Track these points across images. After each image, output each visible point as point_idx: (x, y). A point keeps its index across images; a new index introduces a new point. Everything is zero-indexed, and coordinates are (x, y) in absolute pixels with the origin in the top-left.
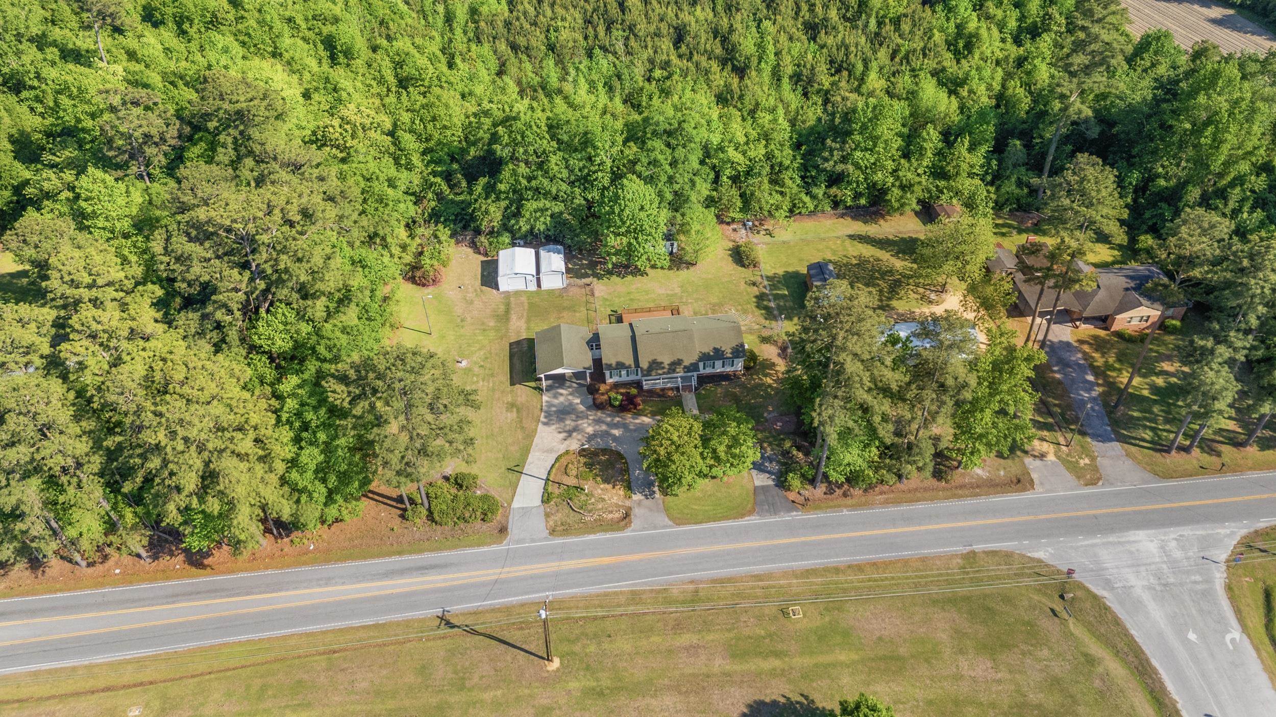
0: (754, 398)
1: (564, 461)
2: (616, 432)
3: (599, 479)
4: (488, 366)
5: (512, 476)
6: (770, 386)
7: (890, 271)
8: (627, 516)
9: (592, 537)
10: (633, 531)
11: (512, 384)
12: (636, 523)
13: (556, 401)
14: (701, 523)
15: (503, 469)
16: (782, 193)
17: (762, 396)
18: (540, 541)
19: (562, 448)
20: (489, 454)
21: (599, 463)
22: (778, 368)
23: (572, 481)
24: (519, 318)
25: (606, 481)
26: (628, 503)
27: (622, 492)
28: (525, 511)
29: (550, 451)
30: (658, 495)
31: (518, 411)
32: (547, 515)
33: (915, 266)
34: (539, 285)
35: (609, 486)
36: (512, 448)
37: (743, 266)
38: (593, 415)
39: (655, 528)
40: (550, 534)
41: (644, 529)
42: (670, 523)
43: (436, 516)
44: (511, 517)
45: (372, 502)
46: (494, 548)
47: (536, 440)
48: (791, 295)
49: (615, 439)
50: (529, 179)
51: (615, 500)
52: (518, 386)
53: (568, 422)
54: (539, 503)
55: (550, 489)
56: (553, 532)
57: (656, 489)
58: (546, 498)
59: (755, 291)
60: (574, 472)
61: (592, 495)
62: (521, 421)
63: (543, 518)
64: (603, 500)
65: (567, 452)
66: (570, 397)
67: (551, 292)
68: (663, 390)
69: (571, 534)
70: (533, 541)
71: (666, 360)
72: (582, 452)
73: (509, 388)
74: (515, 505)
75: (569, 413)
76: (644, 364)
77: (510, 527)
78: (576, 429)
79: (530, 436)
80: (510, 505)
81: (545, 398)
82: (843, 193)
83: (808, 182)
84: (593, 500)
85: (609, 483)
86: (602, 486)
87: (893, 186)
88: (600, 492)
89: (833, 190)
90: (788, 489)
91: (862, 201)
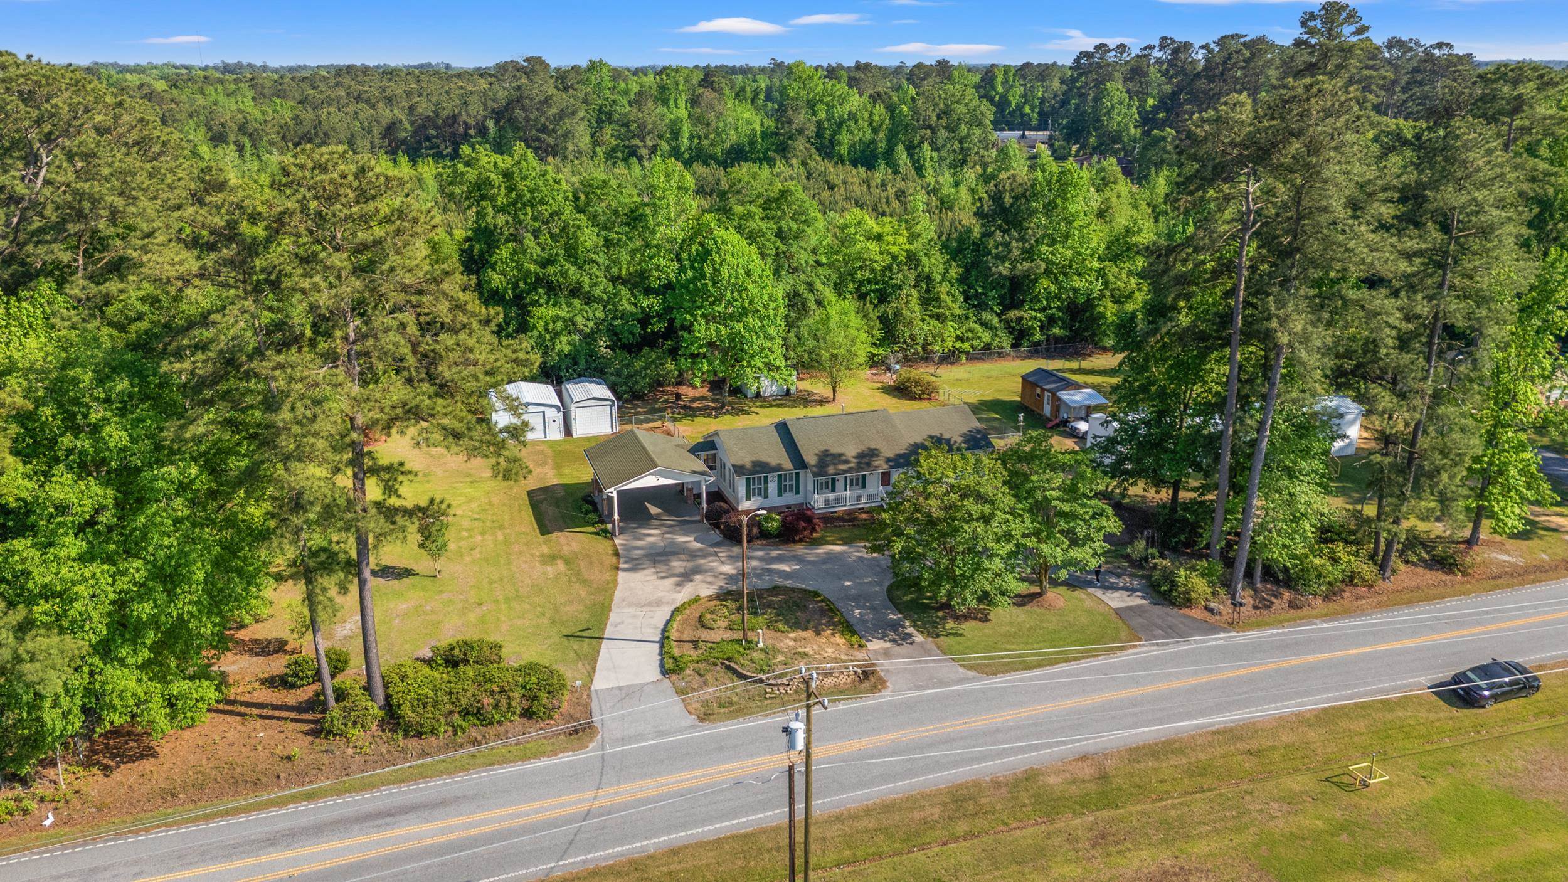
1: (693, 612)
2: (784, 567)
3: (780, 625)
4: (490, 518)
8: (868, 673)
10: (895, 693)
11: (546, 532)
12: (896, 682)
13: (643, 543)
14: (1040, 666)
15: (556, 639)
18: (679, 731)
19: (681, 597)
21: (770, 606)
23: (722, 635)
25: (797, 625)
26: (861, 655)
27: (839, 639)
28: (628, 694)
29: (659, 603)
30: (919, 638)
31: (567, 562)
32: (682, 692)
34: (568, 432)
35: (809, 634)
36: (568, 609)
38: (727, 551)
39: (943, 684)
40: (701, 720)
41: (918, 688)
43: (407, 712)
44: (594, 705)
46: (567, 757)
47: (618, 595)
49: (786, 575)
51: (830, 652)
52: (557, 534)
53: (676, 564)
54: (660, 677)
55: (675, 653)
56: (706, 716)
57: (911, 630)
58: (670, 667)
60: (722, 623)
61: (777, 651)
62: (578, 573)
63: (673, 697)
64: (804, 655)
65: (697, 599)
66: (669, 537)
67: (594, 439)
68: (850, 513)
69: (750, 714)
70: (661, 734)
72: (727, 596)
73: (541, 538)
74: (600, 685)
75: (673, 554)
77: (597, 721)
78: (697, 570)
79: (605, 588)
80: (587, 686)
81: (617, 541)
82: (1030, 316)
83: (974, 301)
84: (780, 658)
85: (806, 629)
86: (792, 635)
87: (1102, 296)
88: (791, 643)
89: (1013, 314)
90: (1188, 602)
91: (1057, 331)
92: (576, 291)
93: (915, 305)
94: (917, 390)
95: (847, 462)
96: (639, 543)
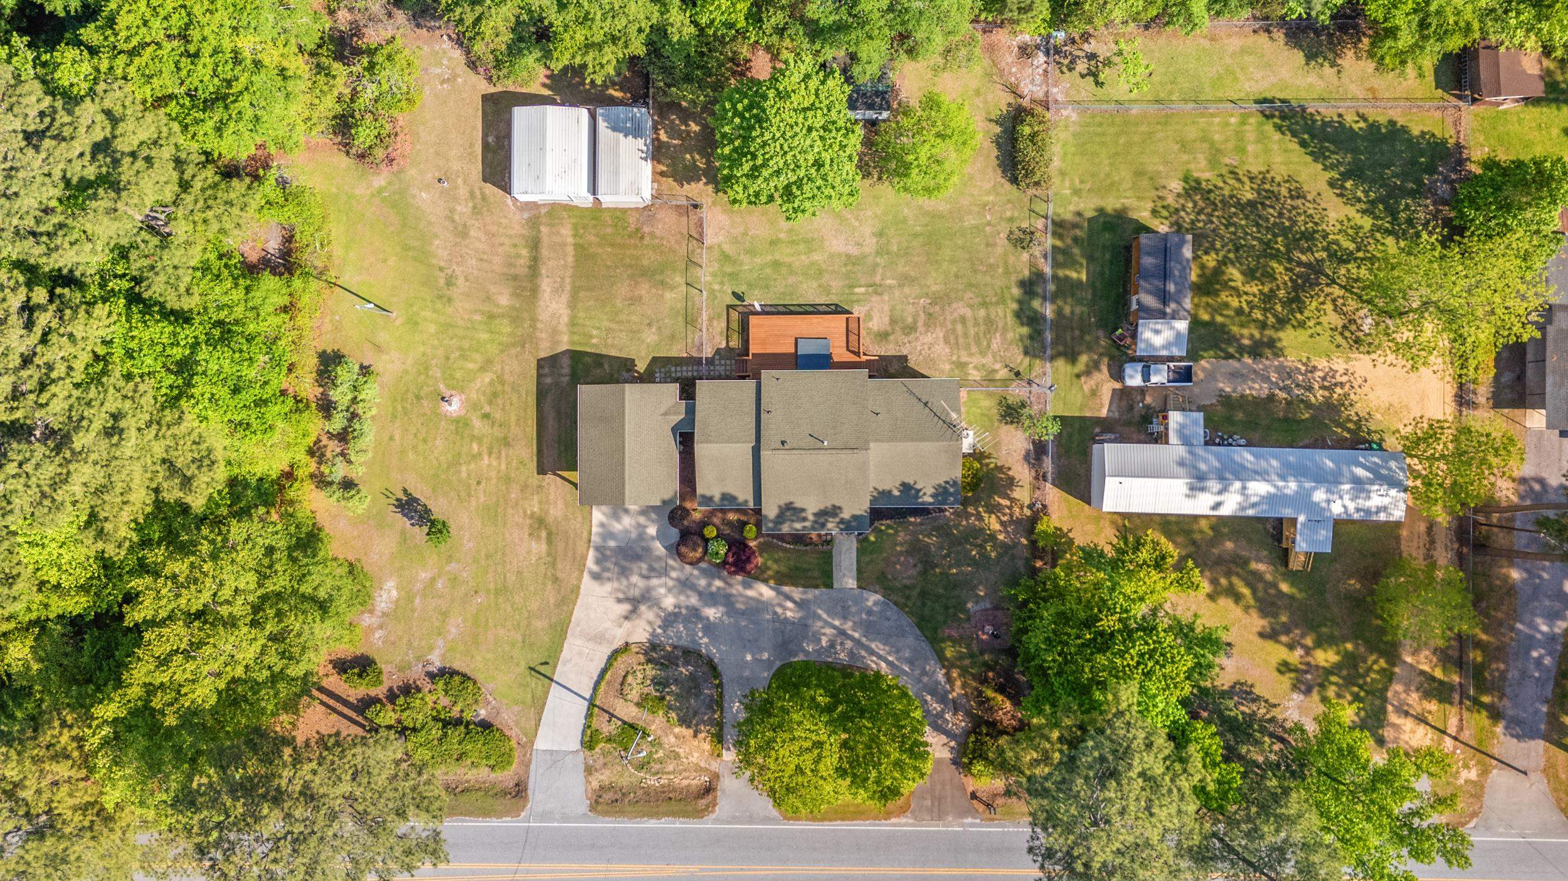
0: (958, 564)
1: (620, 664)
2: (712, 613)
3: (673, 715)
4: (498, 415)
5: (535, 683)
6: (992, 537)
7: (1309, 236)
8: (708, 790)
9: (652, 824)
10: (717, 821)
11: (541, 471)
12: (724, 806)
13: (617, 527)
14: (823, 819)
15: (522, 668)
17: (974, 562)
18: (576, 819)
19: (619, 635)
20: (501, 632)
21: (676, 682)
22: (1017, 494)
23: (630, 713)
24: (557, 291)
25: (684, 721)
26: (715, 766)
27: (707, 746)
28: (555, 757)
29: (601, 642)
31: (549, 539)
32: (589, 770)
33: (1367, 222)
35: (689, 732)
36: (538, 624)
38: (678, 570)
39: (751, 820)
40: (592, 808)
41: (734, 820)
42: (775, 813)
44: (533, 767)
46: (506, 822)
47: (578, 613)
48: (1091, 283)
49: (709, 628)
51: (695, 758)
52: (550, 478)
53: (635, 579)
54: (577, 746)
55: (595, 724)
56: (596, 805)
58: (590, 741)
59: (1022, 263)
60: (635, 694)
61: (660, 744)
63: (581, 775)
64: (677, 756)
65: (628, 647)
66: (642, 520)
67: (620, 214)
69: (622, 813)
70: (565, 818)
71: (811, 507)
72: (653, 652)
73: (535, 479)
74: (540, 744)
75: (638, 558)
76: (771, 508)
77: (531, 786)
78: (645, 597)
79: (569, 598)
80: (531, 742)
81: (595, 515)
84: (661, 754)
85: (688, 727)
86: (677, 730)
88: (673, 740)
95: (805, 519)
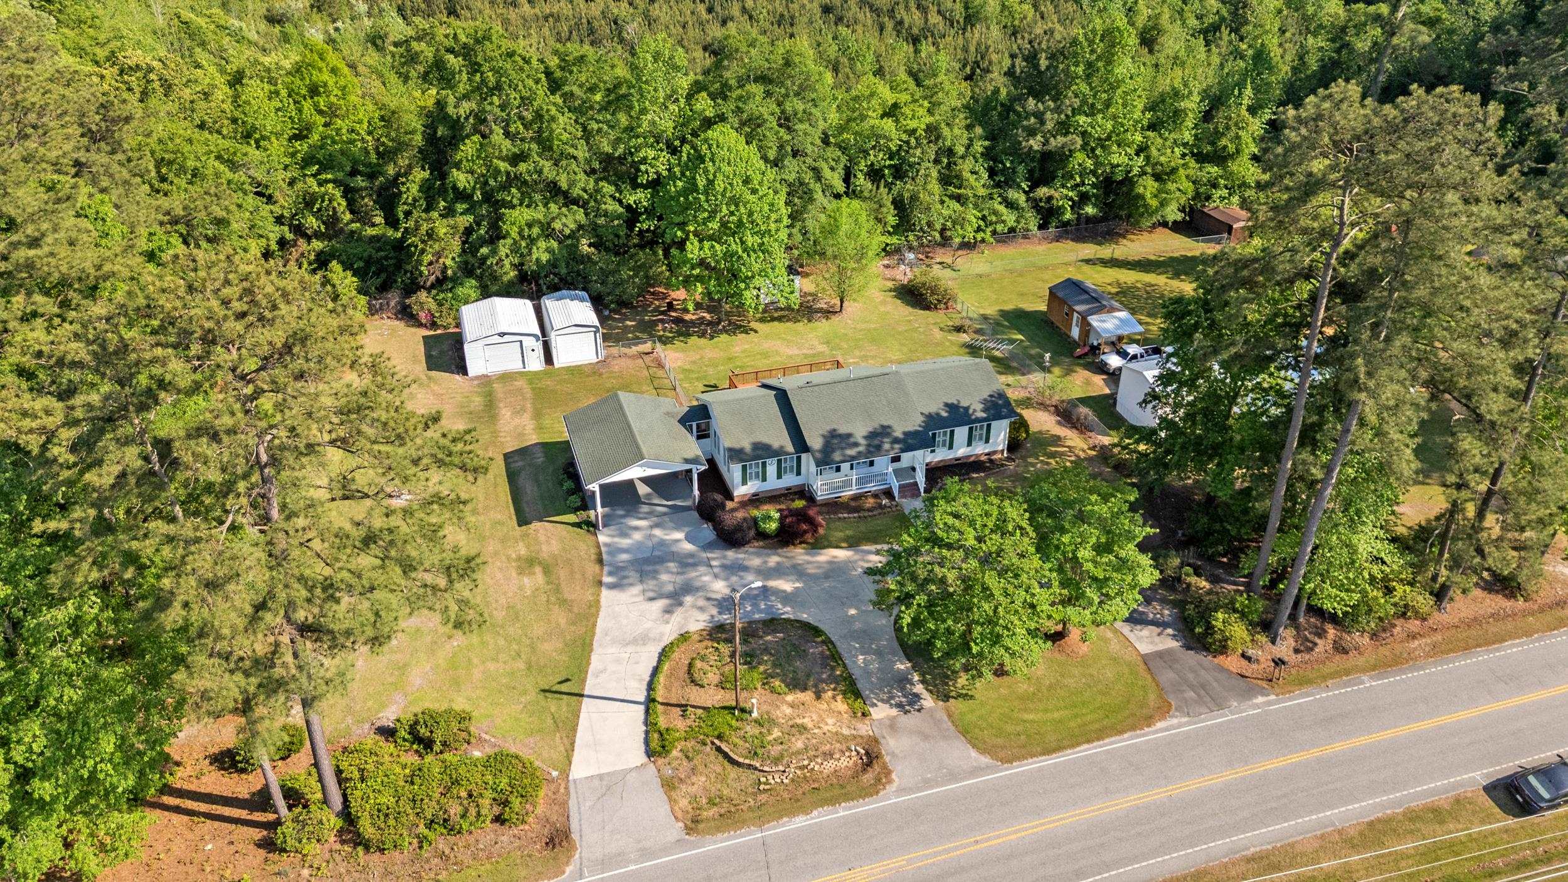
1: (681, 657)
3: (777, 683)
5: (556, 706)
8: (871, 757)
9: (800, 821)
10: (901, 791)
11: (523, 521)
12: (902, 773)
14: (1059, 748)
15: (532, 695)
16: (958, 198)
18: (666, 850)
19: (669, 632)
20: (491, 666)
21: (766, 650)
22: (1070, 444)
23: (713, 697)
24: (518, 413)
25: (796, 685)
26: (864, 729)
27: (841, 705)
28: (609, 783)
29: (643, 639)
30: (928, 701)
31: (547, 571)
32: (669, 785)
34: (548, 358)
35: (808, 696)
36: (547, 647)
37: (927, 308)
38: (721, 557)
39: (953, 777)
40: (689, 830)
41: (927, 783)
42: (985, 760)
43: (366, 827)
44: (572, 803)
45: (177, 819)
47: (601, 624)
48: (1031, 339)
49: (786, 598)
50: (516, 159)
51: (830, 725)
52: (536, 525)
53: (665, 578)
54: (645, 759)
55: (662, 722)
56: (694, 824)
57: (919, 688)
58: (657, 745)
60: (713, 677)
61: (772, 722)
62: (558, 590)
63: (660, 793)
64: (802, 729)
65: (684, 637)
66: (659, 531)
67: (575, 371)
68: (856, 498)
69: (742, 823)
70: (646, 854)
71: (860, 431)
72: (718, 632)
73: (519, 531)
74: (579, 770)
75: (662, 561)
76: (815, 442)
77: (574, 825)
78: (688, 589)
79: (589, 614)
80: (565, 773)
81: (602, 538)
82: (1060, 194)
83: (1000, 179)
84: (776, 733)
85: (804, 689)
86: (790, 698)
87: (1143, 173)
88: (788, 711)
89: (1043, 192)
90: (1222, 649)
91: (1090, 210)
92: (554, 191)
93: (935, 187)
94: (933, 299)
95: (856, 444)
96: (625, 542)
